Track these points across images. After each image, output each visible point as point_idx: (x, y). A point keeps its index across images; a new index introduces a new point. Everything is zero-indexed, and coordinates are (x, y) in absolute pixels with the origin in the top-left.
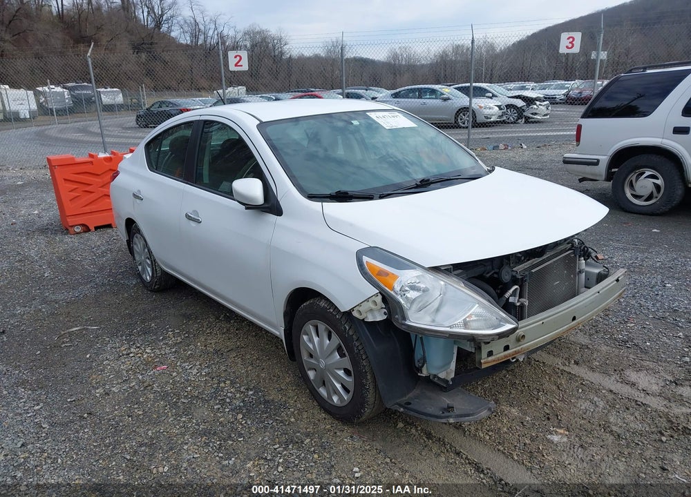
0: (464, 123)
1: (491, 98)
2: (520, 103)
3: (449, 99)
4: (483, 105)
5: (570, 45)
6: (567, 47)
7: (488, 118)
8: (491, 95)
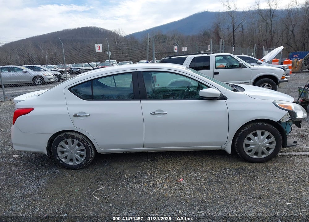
0: (38, 83)
1: (43, 71)
2: (58, 73)
3: (27, 72)
4: (46, 74)
5: (99, 49)
6: (98, 49)
7: (50, 80)
8: (43, 70)
